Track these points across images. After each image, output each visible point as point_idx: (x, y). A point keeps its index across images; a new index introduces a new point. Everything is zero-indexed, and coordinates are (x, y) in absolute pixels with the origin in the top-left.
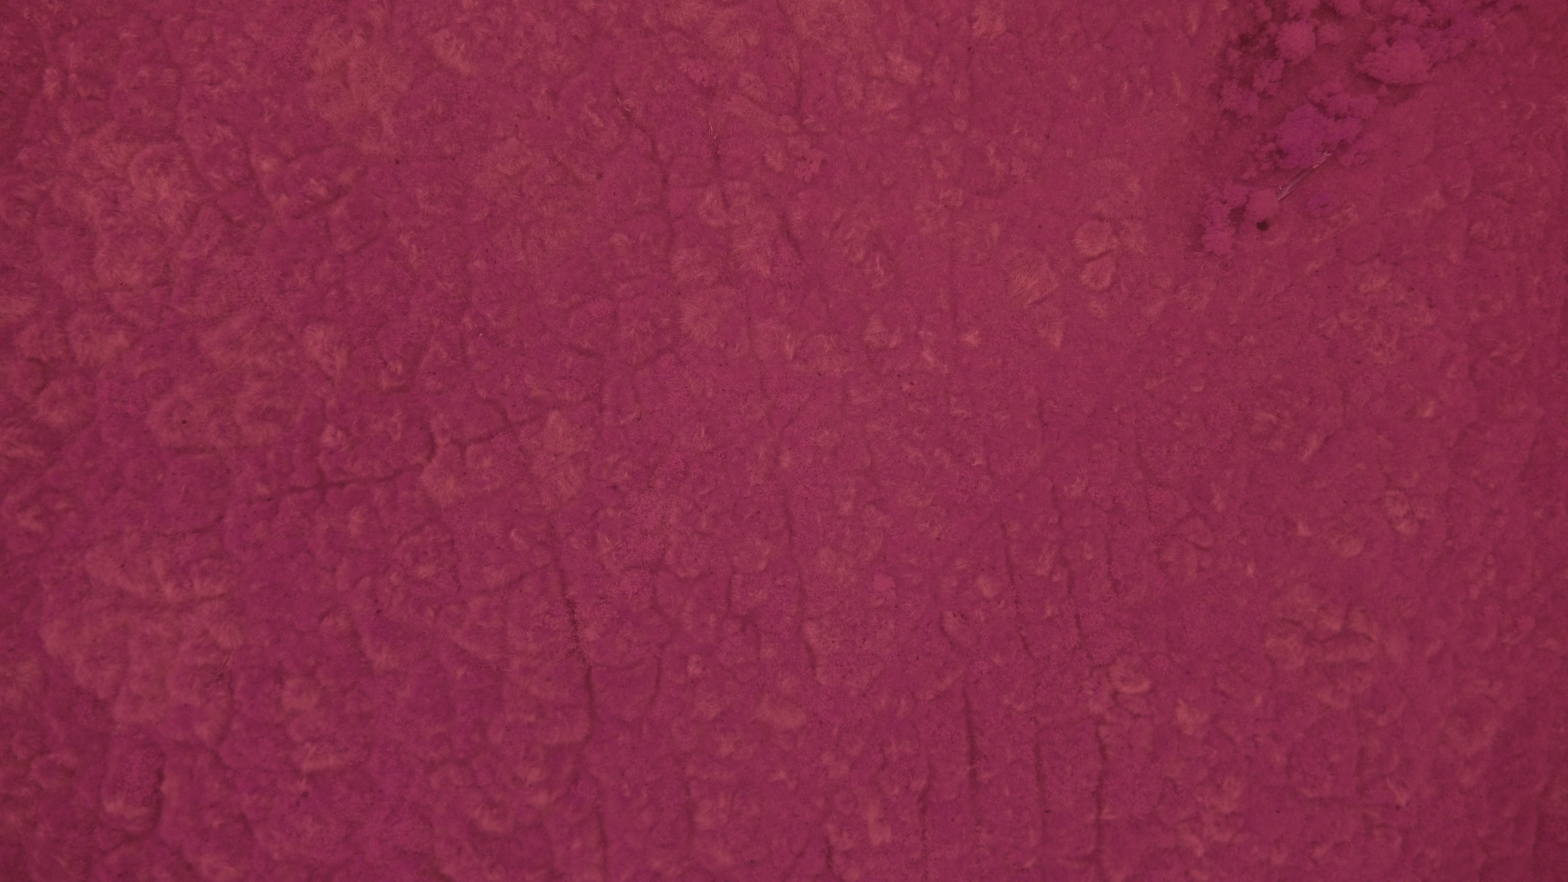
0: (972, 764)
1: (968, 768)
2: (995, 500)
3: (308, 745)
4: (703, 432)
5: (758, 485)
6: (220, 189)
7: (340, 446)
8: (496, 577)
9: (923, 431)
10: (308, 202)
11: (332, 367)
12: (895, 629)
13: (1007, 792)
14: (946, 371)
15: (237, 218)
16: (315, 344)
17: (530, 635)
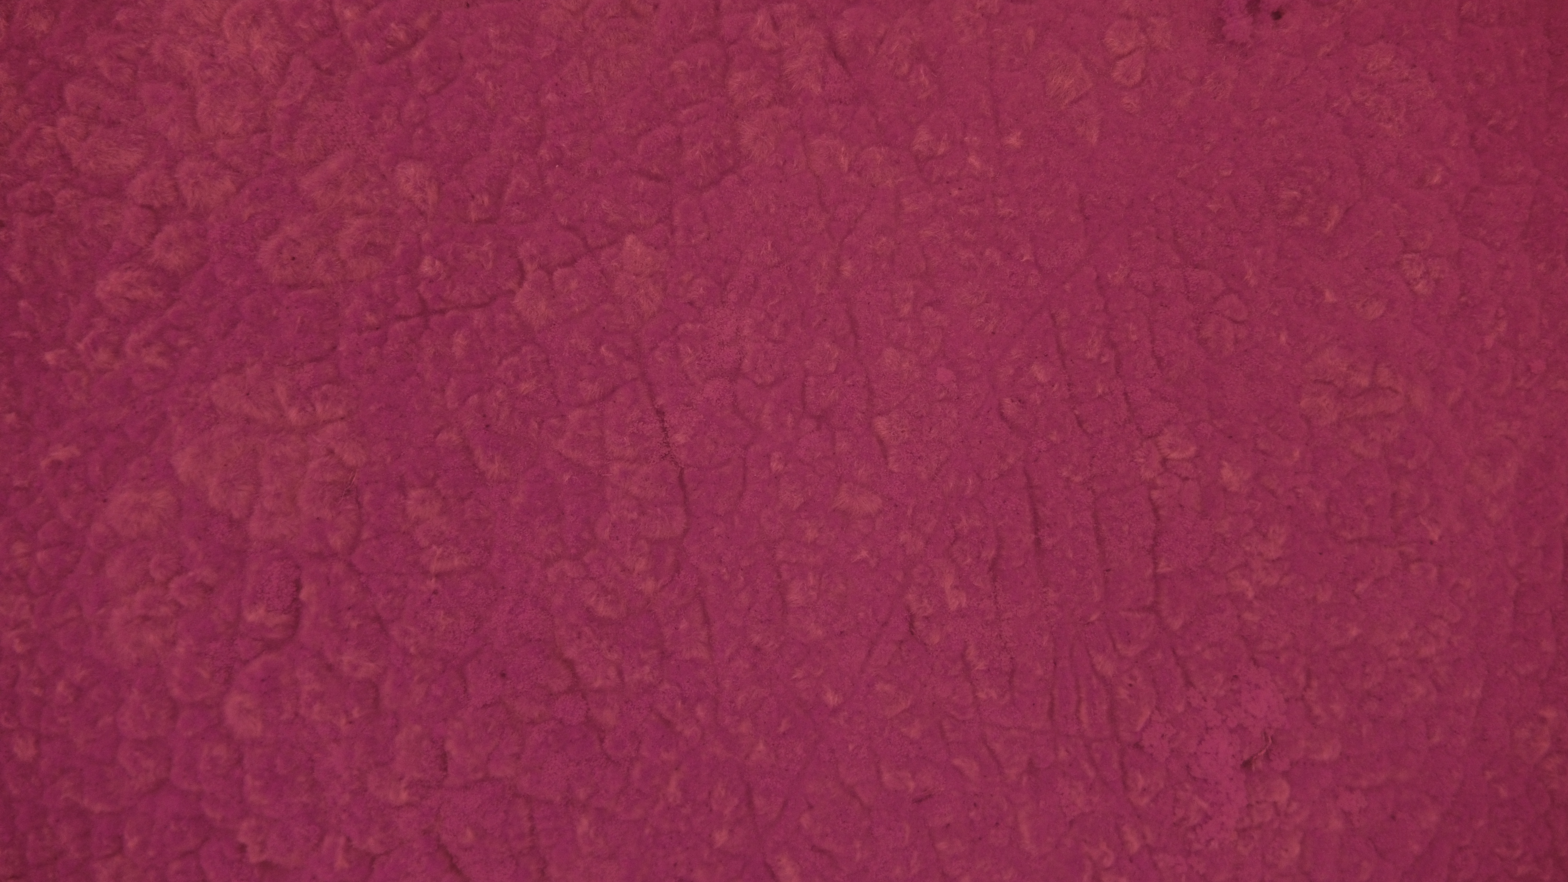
0: (1036, 534)
1: (1033, 536)
2: (1044, 293)
3: (434, 547)
4: (769, 246)
5: (823, 294)
6: (308, 39)
7: (439, 275)
8: (590, 390)
9: (974, 233)
10: (389, 47)
11: (424, 201)
12: (958, 418)
13: (1070, 555)
14: (992, 174)
15: (325, 66)
16: (407, 181)
17: (626, 439)
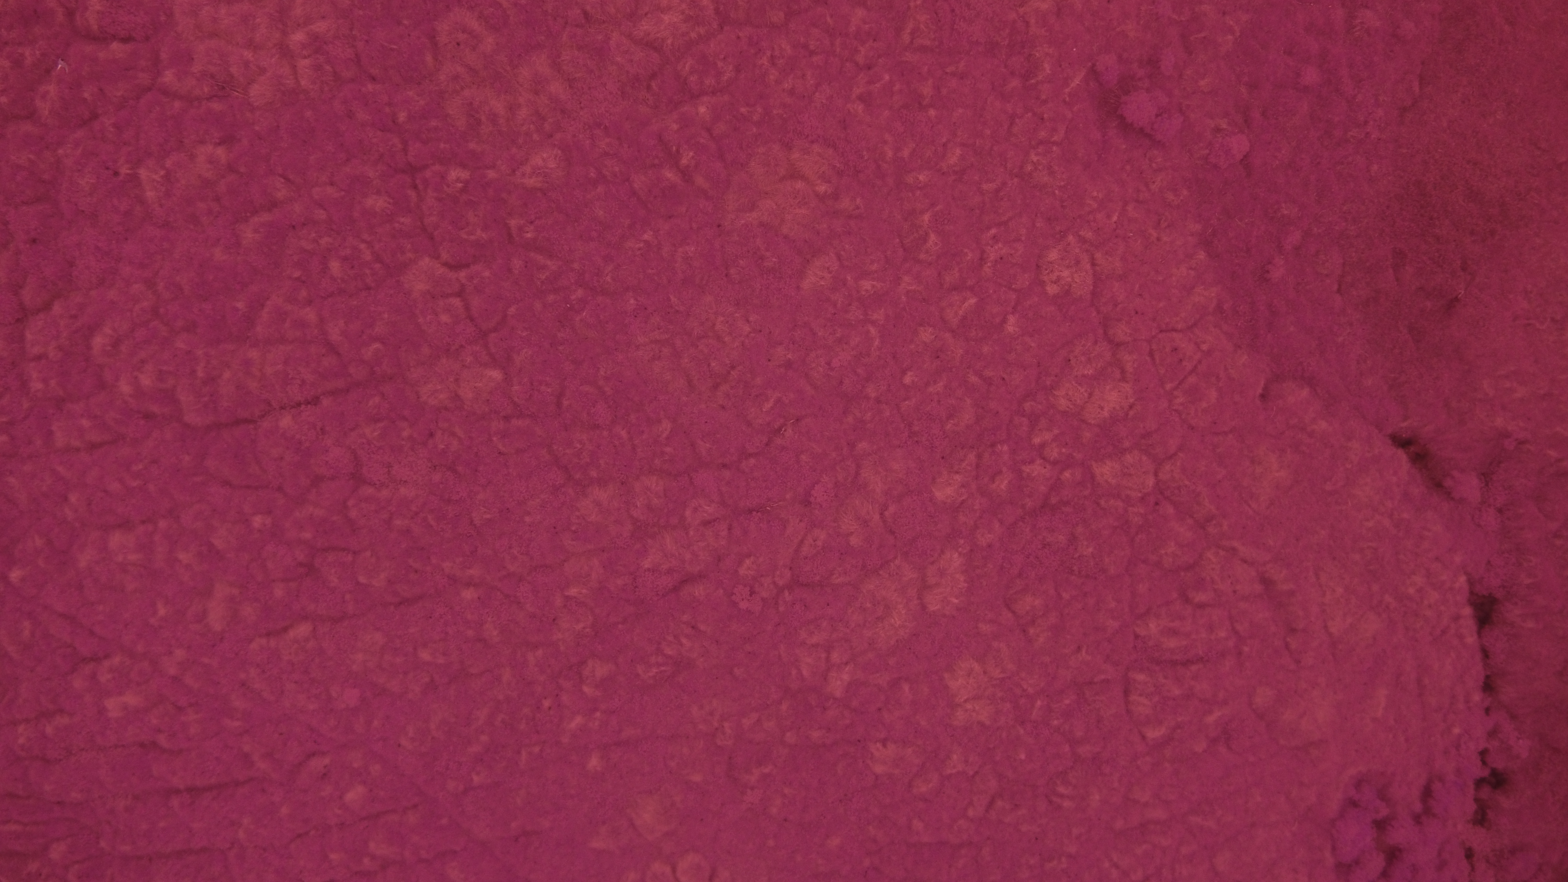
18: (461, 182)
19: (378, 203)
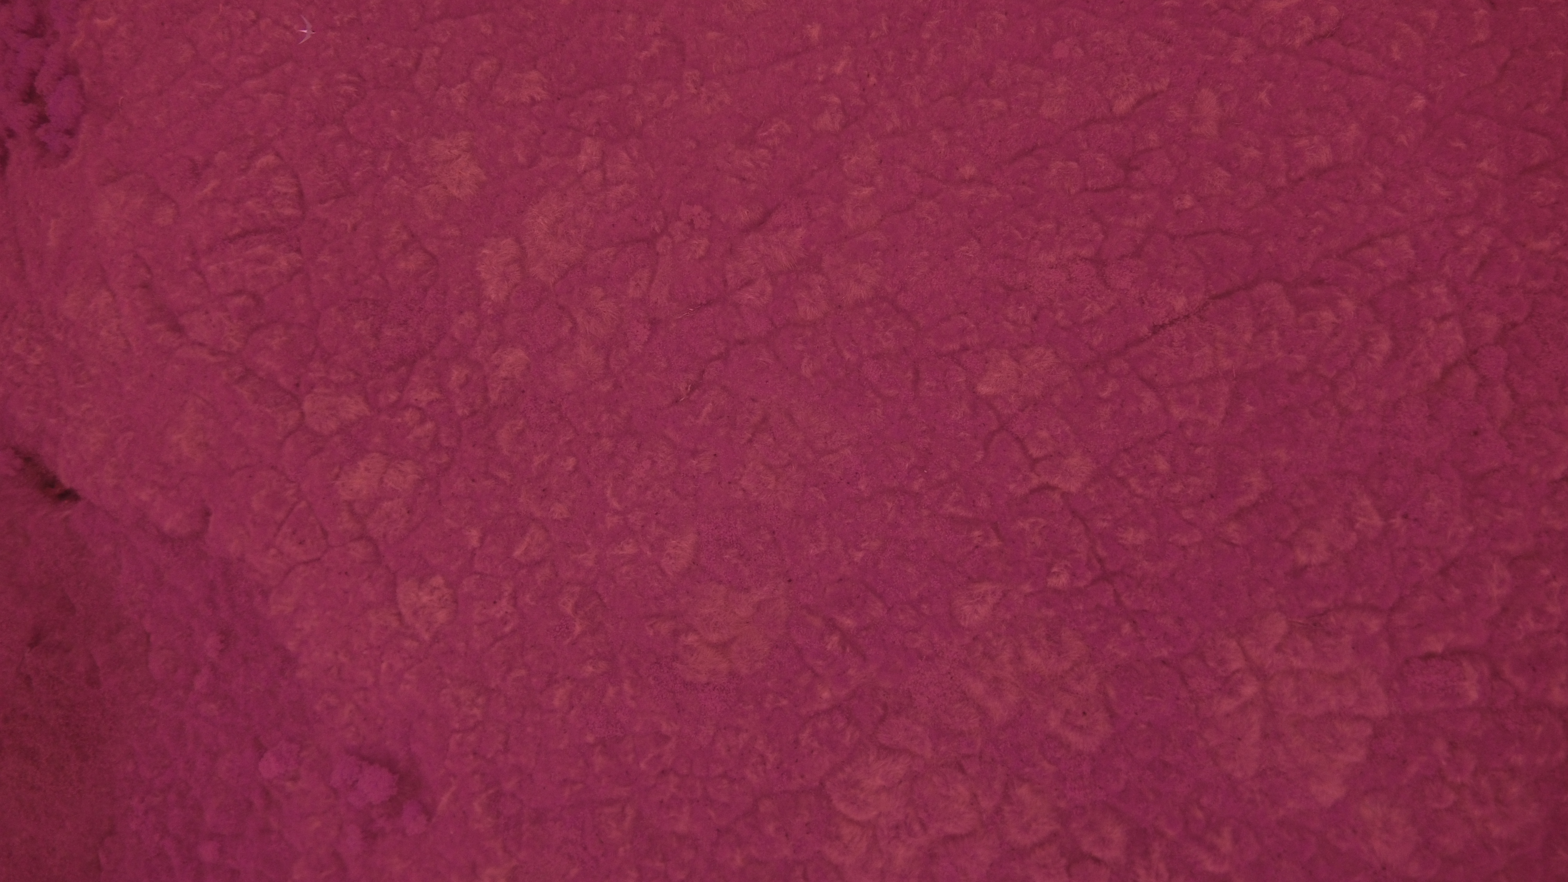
5: (998, 189)
6: (858, 732)
7: (1066, 566)
8: (1149, 401)
10: (848, 650)
11: (994, 593)
12: (1100, 30)
17: (1196, 355)
18: (1054, 573)
19: (1132, 536)
